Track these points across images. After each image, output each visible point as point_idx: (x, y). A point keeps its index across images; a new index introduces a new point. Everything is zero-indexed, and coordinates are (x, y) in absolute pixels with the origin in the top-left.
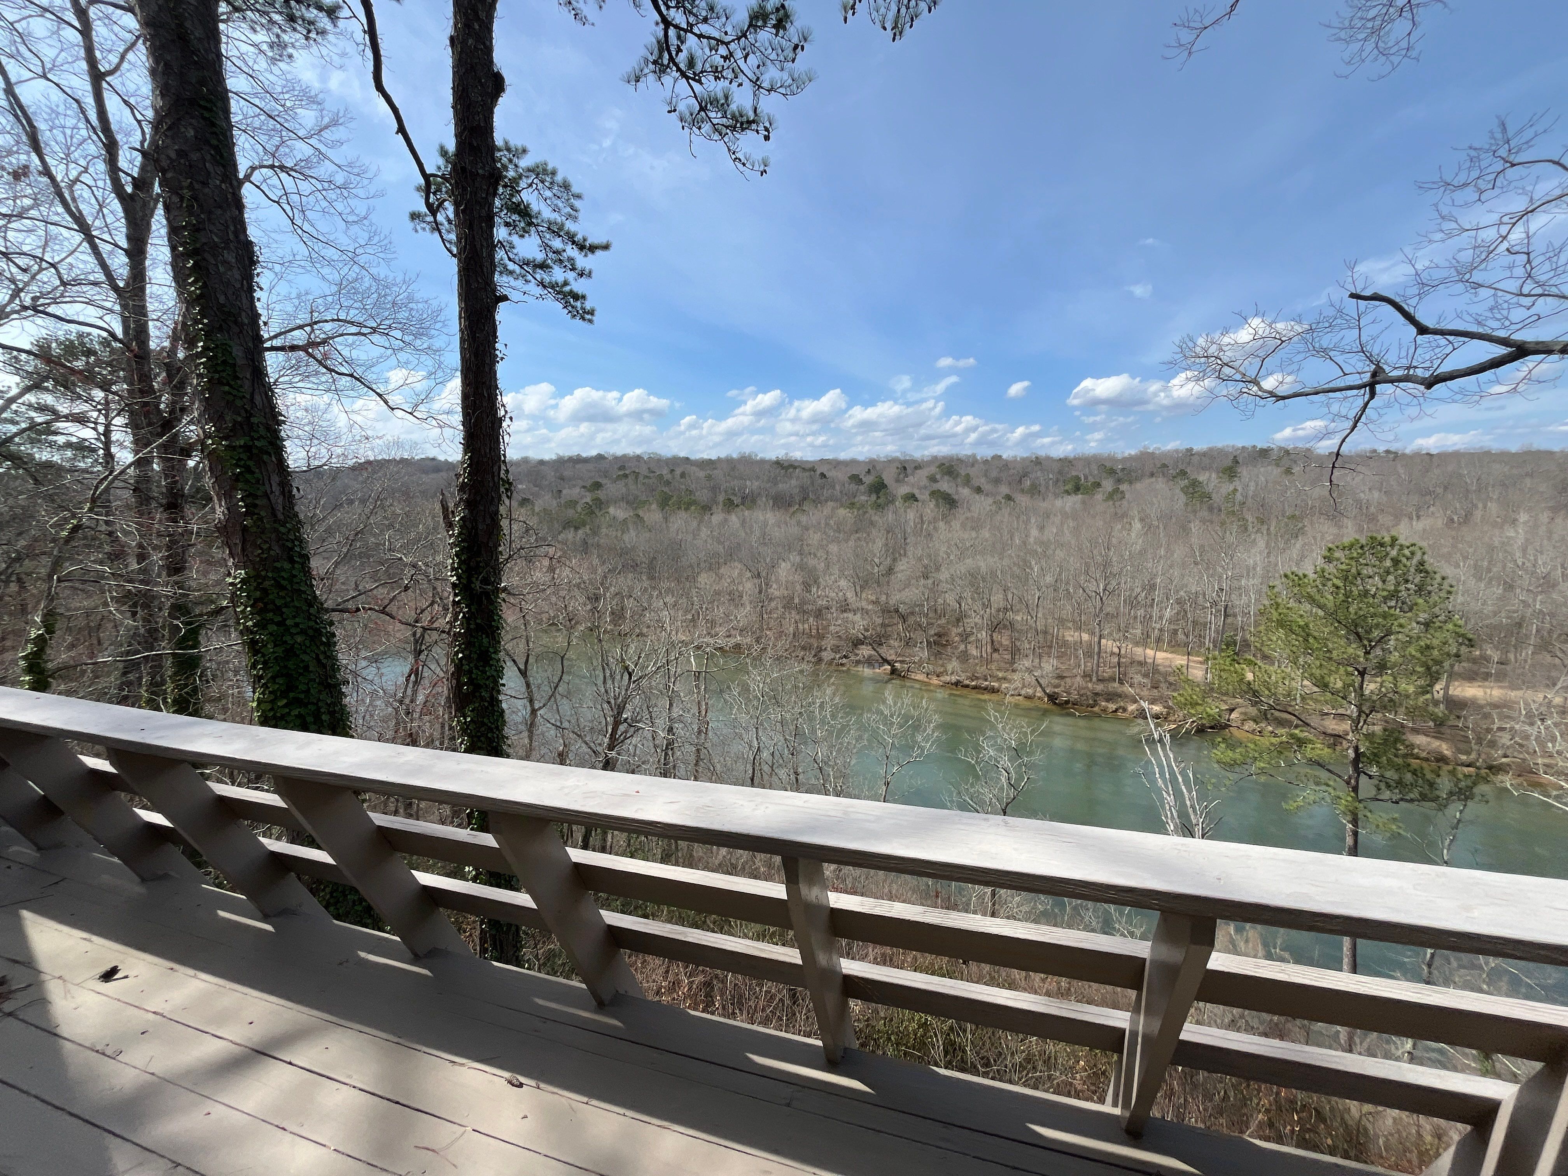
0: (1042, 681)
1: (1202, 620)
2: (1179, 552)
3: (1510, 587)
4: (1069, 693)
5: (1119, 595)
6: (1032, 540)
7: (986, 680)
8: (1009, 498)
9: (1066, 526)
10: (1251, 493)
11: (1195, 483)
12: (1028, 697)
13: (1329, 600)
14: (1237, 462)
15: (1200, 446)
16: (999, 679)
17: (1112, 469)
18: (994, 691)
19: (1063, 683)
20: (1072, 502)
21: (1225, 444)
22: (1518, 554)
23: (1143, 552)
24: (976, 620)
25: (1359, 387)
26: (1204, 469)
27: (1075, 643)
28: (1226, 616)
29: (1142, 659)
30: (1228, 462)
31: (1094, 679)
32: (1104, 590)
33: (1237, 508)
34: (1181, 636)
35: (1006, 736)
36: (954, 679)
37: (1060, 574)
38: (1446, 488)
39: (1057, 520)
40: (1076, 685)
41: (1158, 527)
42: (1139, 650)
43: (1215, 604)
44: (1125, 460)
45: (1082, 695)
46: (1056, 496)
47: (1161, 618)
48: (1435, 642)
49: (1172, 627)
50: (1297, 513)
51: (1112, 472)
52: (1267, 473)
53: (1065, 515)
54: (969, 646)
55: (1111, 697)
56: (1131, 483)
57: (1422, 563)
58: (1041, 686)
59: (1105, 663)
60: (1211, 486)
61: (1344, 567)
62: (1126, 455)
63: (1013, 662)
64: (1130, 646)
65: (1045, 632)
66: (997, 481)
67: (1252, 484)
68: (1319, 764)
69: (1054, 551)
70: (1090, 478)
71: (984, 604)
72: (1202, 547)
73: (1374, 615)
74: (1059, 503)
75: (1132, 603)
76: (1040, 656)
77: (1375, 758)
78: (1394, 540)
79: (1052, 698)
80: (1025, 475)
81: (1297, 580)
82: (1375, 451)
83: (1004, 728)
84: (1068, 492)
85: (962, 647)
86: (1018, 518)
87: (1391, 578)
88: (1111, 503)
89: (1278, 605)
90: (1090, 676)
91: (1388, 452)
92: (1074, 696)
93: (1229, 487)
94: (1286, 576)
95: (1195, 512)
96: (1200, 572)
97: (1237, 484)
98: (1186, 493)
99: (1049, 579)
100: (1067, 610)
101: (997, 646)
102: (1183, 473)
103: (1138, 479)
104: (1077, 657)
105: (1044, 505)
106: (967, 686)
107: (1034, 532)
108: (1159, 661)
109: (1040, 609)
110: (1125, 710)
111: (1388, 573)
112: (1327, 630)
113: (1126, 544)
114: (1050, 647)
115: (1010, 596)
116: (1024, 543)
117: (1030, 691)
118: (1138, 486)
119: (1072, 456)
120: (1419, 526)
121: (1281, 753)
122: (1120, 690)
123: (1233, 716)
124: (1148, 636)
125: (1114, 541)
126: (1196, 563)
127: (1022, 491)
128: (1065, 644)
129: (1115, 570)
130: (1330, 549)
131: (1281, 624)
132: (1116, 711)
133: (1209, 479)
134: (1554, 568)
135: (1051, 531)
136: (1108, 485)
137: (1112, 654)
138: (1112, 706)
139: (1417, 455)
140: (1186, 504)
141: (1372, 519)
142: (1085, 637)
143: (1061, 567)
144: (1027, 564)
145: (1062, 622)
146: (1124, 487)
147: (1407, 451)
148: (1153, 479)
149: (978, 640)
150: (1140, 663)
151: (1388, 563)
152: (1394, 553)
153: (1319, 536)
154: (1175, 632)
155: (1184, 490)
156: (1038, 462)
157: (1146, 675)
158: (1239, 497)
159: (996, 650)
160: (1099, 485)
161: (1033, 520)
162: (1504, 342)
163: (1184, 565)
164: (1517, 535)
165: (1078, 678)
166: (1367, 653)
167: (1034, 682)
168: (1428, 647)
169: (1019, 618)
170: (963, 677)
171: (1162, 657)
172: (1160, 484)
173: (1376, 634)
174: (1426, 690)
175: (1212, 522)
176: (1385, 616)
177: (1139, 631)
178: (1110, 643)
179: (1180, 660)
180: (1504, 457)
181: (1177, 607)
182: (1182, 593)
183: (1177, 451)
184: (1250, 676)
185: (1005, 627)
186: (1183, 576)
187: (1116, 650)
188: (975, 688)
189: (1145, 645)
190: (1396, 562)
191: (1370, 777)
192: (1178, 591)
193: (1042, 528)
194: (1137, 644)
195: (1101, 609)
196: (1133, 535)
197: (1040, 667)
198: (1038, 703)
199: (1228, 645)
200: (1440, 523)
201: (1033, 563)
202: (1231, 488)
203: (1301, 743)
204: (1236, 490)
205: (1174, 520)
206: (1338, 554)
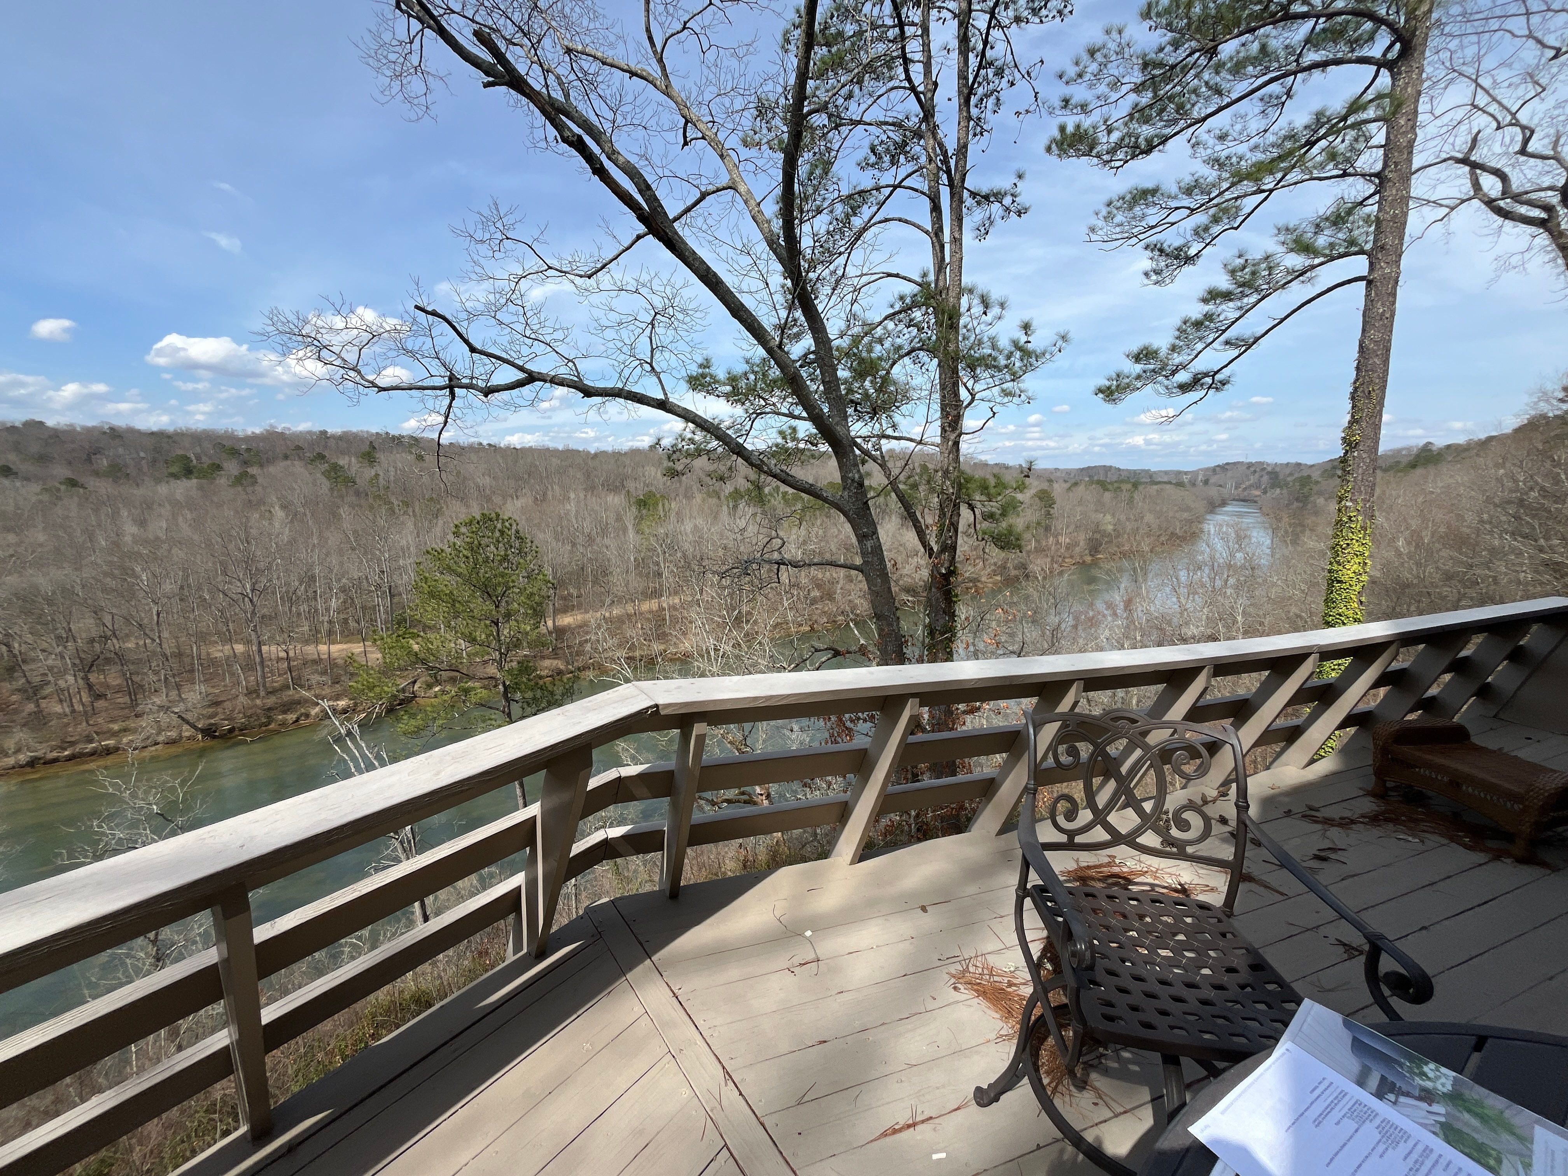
0: (188, 716)
1: (370, 605)
2: (334, 539)
3: (574, 545)
4: (230, 719)
5: (274, 593)
6: (128, 539)
7: (91, 741)
8: (72, 483)
9: (180, 519)
10: (392, 478)
11: (335, 468)
12: (171, 742)
13: (463, 568)
14: (374, 448)
15: (334, 429)
16: (114, 734)
17: (233, 449)
18: (108, 751)
19: (220, 710)
20: (183, 488)
21: (360, 429)
22: (574, 521)
23: (292, 542)
24: (50, 662)
25: (441, 388)
26: (343, 453)
27: (228, 658)
28: (392, 596)
29: (316, 656)
30: (366, 448)
31: (262, 693)
32: (253, 590)
33: (382, 492)
34: (352, 624)
35: (140, 803)
36: (23, 758)
37: (186, 578)
38: (529, 475)
39: (166, 510)
40: (240, 707)
41: (305, 514)
42: (310, 649)
43: (379, 587)
44: (248, 439)
45: (250, 717)
46: (158, 481)
47: (328, 609)
48: (535, 590)
49: (342, 616)
50: (434, 496)
51: (234, 452)
52: (403, 459)
53: (176, 505)
54: (43, 703)
55: (287, 707)
56: (261, 466)
57: (517, 532)
58: (188, 723)
59: (271, 672)
60: (354, 470)
61: (468, 540)
62: (249, 433)
63: (134, 704)
64: (299, 647)
65: (180, 655)
66: (43, 459)
67: (392, 469)
68: (482, 705)
69: (169, 551)
70: (204, 459)
71: (59, 638)
72: (355, 532)
73: (495, 576)
74: (163, 489)
75: (291, 599)
76: (178, 687)
77: (516, 687)
78: (498, 515)
79: (209, 732)
80: (97, 451)
81: (437, 555)
82: (481, 444)
83: (134, 796)
84: (175, 476)
85: (31, 707)
86: (96, 511)
87: (501, 545)
88: (240, 489)
89: (426, 578)
90: (256, 691)
91: (489, 445)
92: (241, 720)
93: (369, 473)
94: (428, 552)
95: (342, 497)
96: (359, 557)
97: (378, 469)
98: (328, 478)
99: (168, 587)
100: (207, 621)
101: (98, 689)
102: (321, 457)
103: (270, 461)
104: (232, 674)
105: (139, 492)
106: (55, 760)
107: (130, 529)
108: (334, 655)
109: (163, 626)
110: (307, 716)
111: (498, 542)
112: (467, 594)
113: (270, 535)
114: (192, 671)
115: (107, 619)
116: (116, 544)
117: (173, 734)
118: (272, 469)
119: (171, 429)
120: (519, 503)
121: (453, 706)
122: (297, 697)
123: (416, 687)
124: (318, 631)
125: (254, 532)
126: (353, 549)
127: (97, 474)
128: (213, 662)
129: (262, 565)
130: (456, 526)
131: (432, 595)
132: (297, 720)
133: (350, 463)
134: (592, 530)
135: (158, 527)
136: (232, 467)
137: (279, 659)
138: (292, 717)
139: (508, 448)
140: (331, 489)
141: (489, 499)
142: (239, 648)
143: (185, 570)
144: (128, 572)
145: (202, 637)
146: (253, 470)
147: (502, 445)
148: (289, 462)
149: (59, 691)
150: (315, 662)
151: (497, 534)
152: (499, 526)
153: (454, 515)
154: (346, 621)
155: (325, 474)
156: (114, 434)
157: (324, 673)
158: (382, 481)
159: (99, 696)
160: (219, 467)
161: (124, 513)
162: (521, 369)
163: (341, 552)
164: (571, 507)
165: (242, 699)
166: (497, 607)
167: (175, 720)
168: (532, 594)
169: (130, 645)
170: (43, 750)
171: (338, 649)
172: (298, 467)
173: (500, 590)
174: (536, 626)
175: (361, 506)
176: (503, 575)
177: (306, 628)
178: (273, 648)
179: (357, 648)
180: (555, 453)
181: (342, 596)
182: (344, 580)
183: (310, 433)
184: (416, 647)
185: (108, 661)
186: (341, 564)
187: (283, 654)
188: (70, 758)
189: (317, 642)
190: (502, 532)
191: (517, 702)
192: (339, 580)
193: (142, 523)
194: (307, 642)
195: (253, 613)
196: (277, 525)
197: (183, 700)
198: (189, 745)
199: (399, 623)
200: (530, 501)
201: (138, 569)
202: (373, 473)
203: (466, 691)
204: (377, 475)
205: (321, 505)
206: (463, 530)
